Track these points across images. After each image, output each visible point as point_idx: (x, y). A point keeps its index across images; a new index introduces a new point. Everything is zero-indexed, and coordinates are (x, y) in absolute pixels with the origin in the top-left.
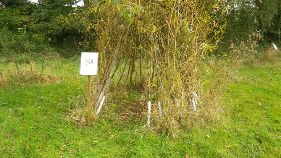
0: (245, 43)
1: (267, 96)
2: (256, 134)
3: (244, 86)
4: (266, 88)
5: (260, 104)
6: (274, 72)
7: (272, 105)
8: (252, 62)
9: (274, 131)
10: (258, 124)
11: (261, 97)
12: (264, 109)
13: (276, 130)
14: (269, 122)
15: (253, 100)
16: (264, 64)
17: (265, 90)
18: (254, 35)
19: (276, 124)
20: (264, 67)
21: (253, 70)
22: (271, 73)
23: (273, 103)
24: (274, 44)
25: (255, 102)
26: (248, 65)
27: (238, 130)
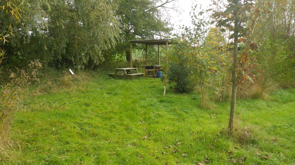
0: (26, 72)
1: (62, 120)
2: (46, 161)
3: (40, 114)
4: (61, 111)
5: (54, 130)
6: (70, 95)
7: (64, 128)
8: (50, 88)
9: (64, 153)
10: (50, 149)
11: (55, 121)
12: (58, 134)
13: (66, 152)
14: (61, 145)
15: (48, 127)
16: (62, 89)
17: (60, 114)
18: (33, 63)
19: (66, 145)
20: (61, 92)
21: (51, 95)
22: (68, 97)
23: (65, 126)
24: (70, 70)
25: (49, 128)
26: (46, 92)
27: (28, 162)
